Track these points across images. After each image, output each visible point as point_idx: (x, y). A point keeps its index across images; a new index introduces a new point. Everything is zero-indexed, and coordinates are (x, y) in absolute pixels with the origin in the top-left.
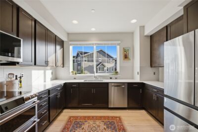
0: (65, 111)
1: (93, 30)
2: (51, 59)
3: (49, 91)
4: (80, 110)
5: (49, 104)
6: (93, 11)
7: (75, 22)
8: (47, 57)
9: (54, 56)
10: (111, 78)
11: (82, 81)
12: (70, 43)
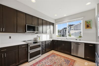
0: (53, 51)
1: (65, 15)
2: (48, 31)
3: (45, 42)
4: (58, 52)
5: (45, 45)
6: (60, 9)
7: (56, 15)
8: (46, 30)
9: (49, 30)
10: (76, 40)
11: (60, 40)
12: (56, 23)
